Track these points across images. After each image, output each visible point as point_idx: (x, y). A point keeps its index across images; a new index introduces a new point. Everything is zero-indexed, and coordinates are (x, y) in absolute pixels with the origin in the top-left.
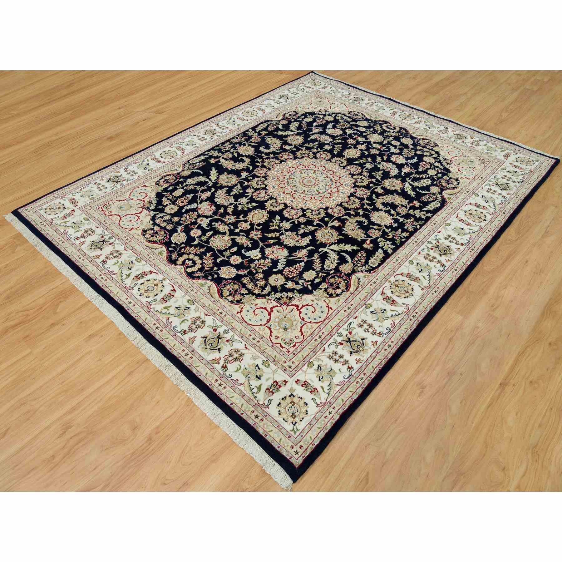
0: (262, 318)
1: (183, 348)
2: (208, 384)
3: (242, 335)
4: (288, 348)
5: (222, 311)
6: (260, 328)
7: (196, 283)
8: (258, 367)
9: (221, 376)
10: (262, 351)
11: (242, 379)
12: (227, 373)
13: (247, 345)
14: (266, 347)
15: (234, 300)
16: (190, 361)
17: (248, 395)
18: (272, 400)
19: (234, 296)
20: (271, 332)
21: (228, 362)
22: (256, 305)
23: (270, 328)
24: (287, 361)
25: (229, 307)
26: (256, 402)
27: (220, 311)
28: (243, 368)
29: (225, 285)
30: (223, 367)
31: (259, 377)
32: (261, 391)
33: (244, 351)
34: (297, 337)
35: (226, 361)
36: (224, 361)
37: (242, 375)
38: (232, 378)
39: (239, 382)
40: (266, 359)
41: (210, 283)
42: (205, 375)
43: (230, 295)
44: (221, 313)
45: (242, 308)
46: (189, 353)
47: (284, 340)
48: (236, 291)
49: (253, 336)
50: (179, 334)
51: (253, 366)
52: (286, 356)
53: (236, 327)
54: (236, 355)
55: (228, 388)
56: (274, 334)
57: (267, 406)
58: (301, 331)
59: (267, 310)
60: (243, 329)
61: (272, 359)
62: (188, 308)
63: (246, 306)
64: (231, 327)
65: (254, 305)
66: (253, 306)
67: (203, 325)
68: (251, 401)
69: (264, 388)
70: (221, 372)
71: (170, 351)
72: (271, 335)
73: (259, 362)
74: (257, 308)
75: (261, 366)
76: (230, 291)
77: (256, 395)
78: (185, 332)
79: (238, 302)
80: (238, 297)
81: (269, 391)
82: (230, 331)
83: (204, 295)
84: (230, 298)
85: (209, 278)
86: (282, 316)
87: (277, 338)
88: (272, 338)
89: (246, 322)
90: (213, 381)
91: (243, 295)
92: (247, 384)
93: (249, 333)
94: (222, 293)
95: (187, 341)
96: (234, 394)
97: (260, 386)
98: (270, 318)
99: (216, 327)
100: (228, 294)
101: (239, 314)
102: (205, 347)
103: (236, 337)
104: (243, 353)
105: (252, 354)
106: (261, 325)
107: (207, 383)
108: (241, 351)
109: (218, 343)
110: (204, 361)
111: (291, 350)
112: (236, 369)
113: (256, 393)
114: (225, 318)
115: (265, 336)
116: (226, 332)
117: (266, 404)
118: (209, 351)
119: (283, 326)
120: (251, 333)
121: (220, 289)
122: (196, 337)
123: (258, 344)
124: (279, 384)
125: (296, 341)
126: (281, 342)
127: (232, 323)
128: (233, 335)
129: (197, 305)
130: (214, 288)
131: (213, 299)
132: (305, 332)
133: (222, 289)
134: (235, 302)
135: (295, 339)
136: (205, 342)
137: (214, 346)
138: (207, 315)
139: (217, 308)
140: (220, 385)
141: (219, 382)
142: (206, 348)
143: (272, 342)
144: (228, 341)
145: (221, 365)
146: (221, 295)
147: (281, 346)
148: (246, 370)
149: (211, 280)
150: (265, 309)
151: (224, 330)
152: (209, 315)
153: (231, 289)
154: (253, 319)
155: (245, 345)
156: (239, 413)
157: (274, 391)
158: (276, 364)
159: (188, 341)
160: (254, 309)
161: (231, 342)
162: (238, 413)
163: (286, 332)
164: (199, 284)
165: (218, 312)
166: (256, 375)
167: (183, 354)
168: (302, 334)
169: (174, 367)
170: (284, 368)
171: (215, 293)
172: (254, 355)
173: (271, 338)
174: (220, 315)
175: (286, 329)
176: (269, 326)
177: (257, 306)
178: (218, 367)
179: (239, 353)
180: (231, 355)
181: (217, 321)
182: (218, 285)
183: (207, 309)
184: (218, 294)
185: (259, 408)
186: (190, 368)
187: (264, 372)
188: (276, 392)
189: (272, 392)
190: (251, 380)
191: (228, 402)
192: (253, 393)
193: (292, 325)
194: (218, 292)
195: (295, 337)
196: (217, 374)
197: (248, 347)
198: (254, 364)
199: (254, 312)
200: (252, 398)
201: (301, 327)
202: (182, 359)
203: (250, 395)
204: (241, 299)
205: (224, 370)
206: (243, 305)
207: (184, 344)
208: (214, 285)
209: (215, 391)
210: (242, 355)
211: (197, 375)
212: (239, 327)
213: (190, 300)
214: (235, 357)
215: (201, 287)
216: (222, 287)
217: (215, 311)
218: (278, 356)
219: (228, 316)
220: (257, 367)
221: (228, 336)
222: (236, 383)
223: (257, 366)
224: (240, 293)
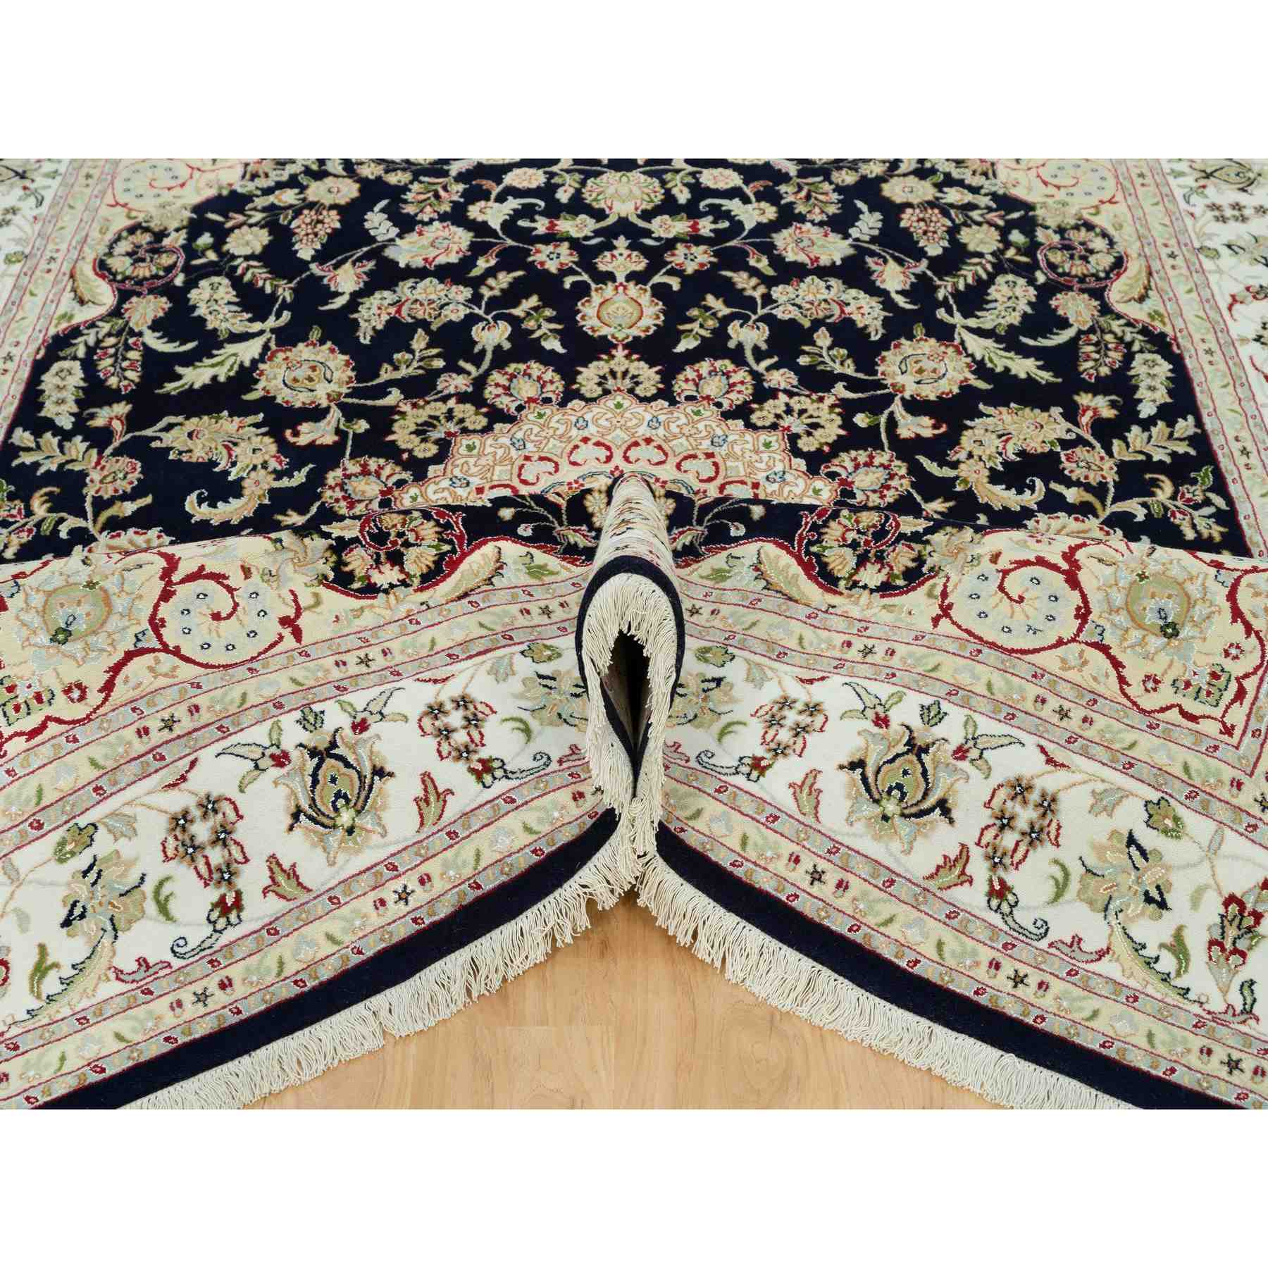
0: (1053, 608)
1: (788, 848)
2: (969, 993)
3: (1006, 710)
4: (1217, 712)
5: (870, 643)
6: (1064, 661)
7: (694, 577)
8: (1139, 848)
9: (1004, 939)
10: (1124, 760)
11: (1095, 933)
12: (1024, 917)
13: (1050, 747)
14: (1130, 736)
15: (891, 575)
16: (844, 902)
17: (1150, 990)
18: (1252, 983)
19: (880, 558)
20: (1117, 664)
21: (1007, 861)
22: (995, 558)
23: (1105, 649)
24: (1244, 779)
25: (886, 617)
26: (1196, 1009)
27: (858, 644)
28: (1076, 871)
29: (815, 527)
30: (991, 893)
31: (1158, 898)
32: (1193, 959)
33: (1051, 781)
34: (1233, 651)
35: (996, 859)
36: (987, 864)
37: (1085, 908)
38: (1051, 937)
39: (1090, 945)
40: (1154, 796)
41: (749, 551)
42: (936, 957)
43: (862, 561)
44: (868, 651)
45: (944, 594)
46: (822, 865)
47: (1188, 684)
48: (880, 534)
49: (1053, 703)
50: (740, 780)
51: (1114, 850)
52: (1225, 752)
53: (964, 679)
54: (1025, 816)
55: (1057, 986)
56: (1134, 674)
57: (1248, 1012)
58: (1237, 614)
59: (1055, 567)
60: (998, 680)
61: (1181, 791)
62: (718, 681)
63: (954, 578)
64: (942, 690)
65: (986, 561)
66: (986, 566)
67: (819, 720)
68: (1174, 1010)
69: (1197, 943)
70: (996, 919)
71: (739, 872)
72: (1122, 680)
73: (1131, 817)
74: (1006, 573)
75: (1148, 838)
76: (854, 545)
77: (1180, 982)
78: (758, 766)
79: (914, 576)
80: (902, 558)
81: (1223, 949)
82: (945, 707)
83: (752, 605)
84: (872, 576)
85: (733, 533)
86: (1126, 578)
87: (1150, 685)
88: (1135, 690)
89: (993, 645)
90: (982, 973)
91: (916, 537)
92: (1121, 947)
93: (1032, 691)
94: (824, 566)
95: (786, 800)
96: (1093, 1003)
97: (1178, 935)
98: (1084, 597)
99: (880, 709)
100: (852, 562)
101: (944, 622)
102: (877, 810)
103: (986, 726)
104: (1050, 789)
105: (1088, 788)
106: (1060, 643)
107: (963, 987)
108: (1039, 784)
109: (924, 773)
110: (900, 888)
111: (1237, 716)
112: (1050, 889)
113: (1178, 974)
114: (895, 662)
115: (1100, 689)
116: (932, 715)
117: (1239, 1008)
118: (904, 826)
119: (1151, 619)
120: (1041, 691)
121: (808, 553)
122: (815, 773)
123: (1091, 733)
124: (1249, 906)
125: (1237, 669)
126: (1178, 699)
127: (935, 669)
128: (969, 718)
129: (746, 654)
130: (778, 557)
131: (802, 611)
132: (1255, 616)
133: (814, 549)
134: (900, 582)
135: (1228, 664)
136: (868, 790)
137: (914, 795)
138: (811, 681)
139: (839, 639)
140: (1018, 980)
141: (1008, 968)
142: (885, 818)
143: (1143, 711)
144: (961, 753)
145: (981, 886)
146: (827, 579)
147: (1184, 714)
148: (1093, 882)
149: (746, 537)
150: (1041, 561)
151: (918, 711)
152: (823, 679)
153: (851, 536)
154: (1018, 623)
155: (1043, 750)
156: (1159, 1073)
157: (1241, 945)
158: (1206, 805)
159: (790, 805)
160: (995, 579)
161: (974, 754)
162: (1154, 1072)
163: (1175, 642)
164: (707, 578)
165: (853, 654)
166: (1141, 891)
167: (800, 876)
168: (1249, 629)
169: (792, 955)
170: (1247, 820)
171: (796, 577)
172: (1100, 787)
173: (1128, 690)
174: (869, 659)
175: (1170, 630)
176: (1096, 639)
177: (1003, 563)
178: (973, 897)
179: (1034, 797)
180: (1005, 822)
181: (866, 683)
182: (792, 542)
183: (798, 659)
184: (810, 577)
185: (1222, 1032)
186: (857, 937)
187: (1168, 868)
188: (1250, 948)
189: (1235, 951)
190: (1132, 920)
191: (1091, 1042)
192: (1165, 978)
193: (1189, 603)
194: (807, 568)
195: (1227, 654)
196: (983, 935)
197: (1059, 755)
198: (1114, 833)
199: (1001, 588)
200: (1173, 998)
201: (1232, 597)
202: (805, 906)
203: (1156, 989)
204: (920, 560)
205: (1005, 908)
206: (939, 582)
207: (782, 825)
208: (770, 550)
209: (1013, 1010)
210: (1048, 805)
211: (903, 964)
212: (976, 677)
213: (707, 650)
214: (1022, 824)
215: (722, 585)
216: (811, 543)
217: (838, 655)
218: (1196, 762)
219: (901, 650)
220: (1133, 849)
221: (952, 730)
222: (1077, 954)
223: (1131, 841)
224: (902, 536)
